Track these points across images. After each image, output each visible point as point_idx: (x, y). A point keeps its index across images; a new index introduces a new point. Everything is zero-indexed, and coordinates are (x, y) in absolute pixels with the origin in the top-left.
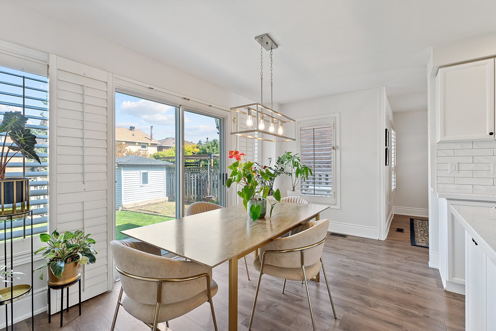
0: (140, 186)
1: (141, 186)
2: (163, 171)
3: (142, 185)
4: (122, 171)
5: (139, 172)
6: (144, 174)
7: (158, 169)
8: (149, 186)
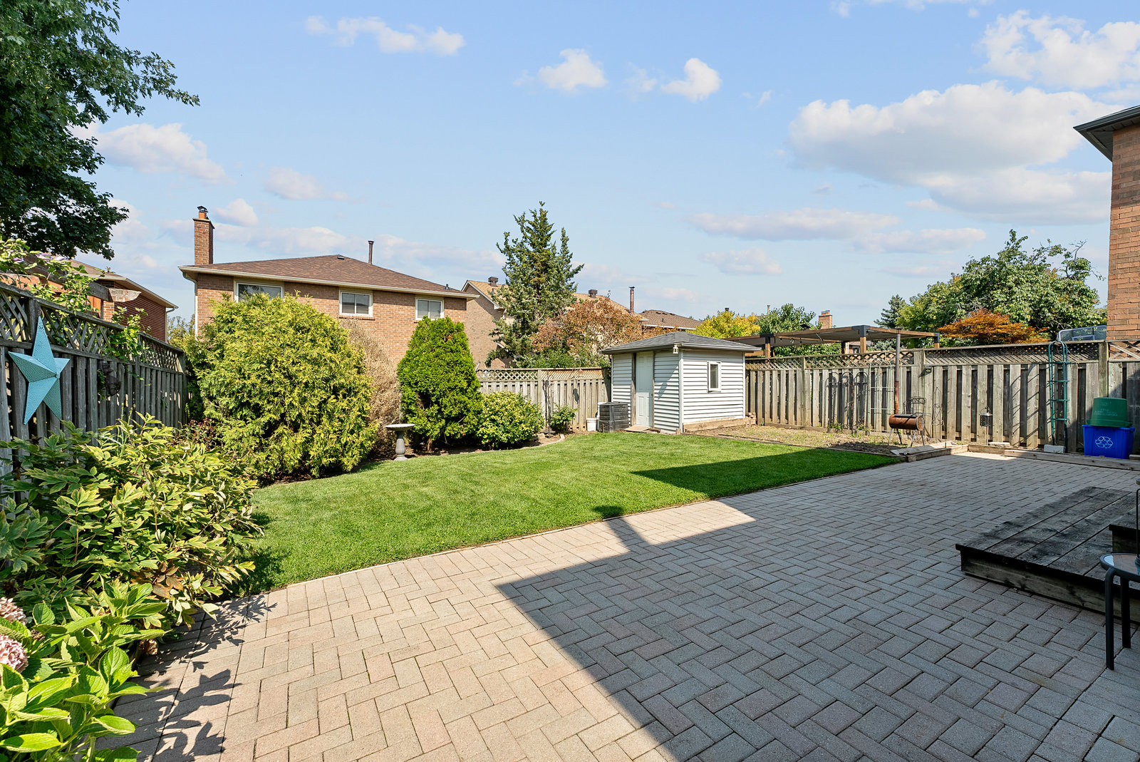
0: (706, 392)
1: (709, 392)
2: (741, 365)
3: (710, 389)
4: (682, 360)
5: (706, 363)
6: (714, 367)
7: (730, 360)
8: (720, 392)
